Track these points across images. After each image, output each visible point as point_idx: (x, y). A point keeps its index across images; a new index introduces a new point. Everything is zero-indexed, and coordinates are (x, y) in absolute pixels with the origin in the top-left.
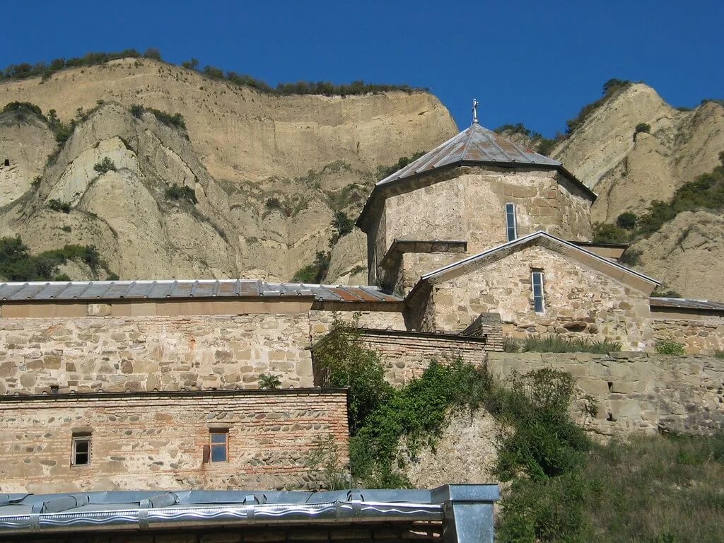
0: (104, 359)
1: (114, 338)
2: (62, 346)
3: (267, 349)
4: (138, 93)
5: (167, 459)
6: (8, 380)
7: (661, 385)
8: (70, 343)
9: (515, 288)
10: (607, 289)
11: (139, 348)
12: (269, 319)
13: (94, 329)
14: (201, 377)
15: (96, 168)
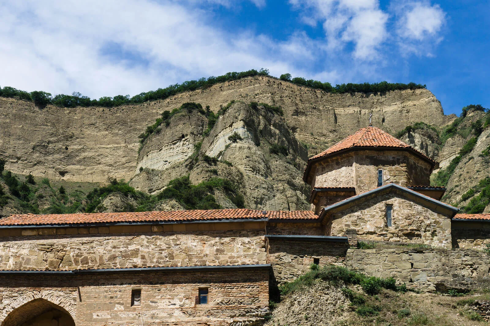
0: (159, 253)
2: (139, 247)
3: (243, 247)
4: (256, 95)
5: (178, 303)
6: (113, 263)
8: (143, 245)
9: (377, 214)
10: (428, 214)
11: (177, 247)
13: (155, 239)
14: (208, 261)
15: (230, 138)
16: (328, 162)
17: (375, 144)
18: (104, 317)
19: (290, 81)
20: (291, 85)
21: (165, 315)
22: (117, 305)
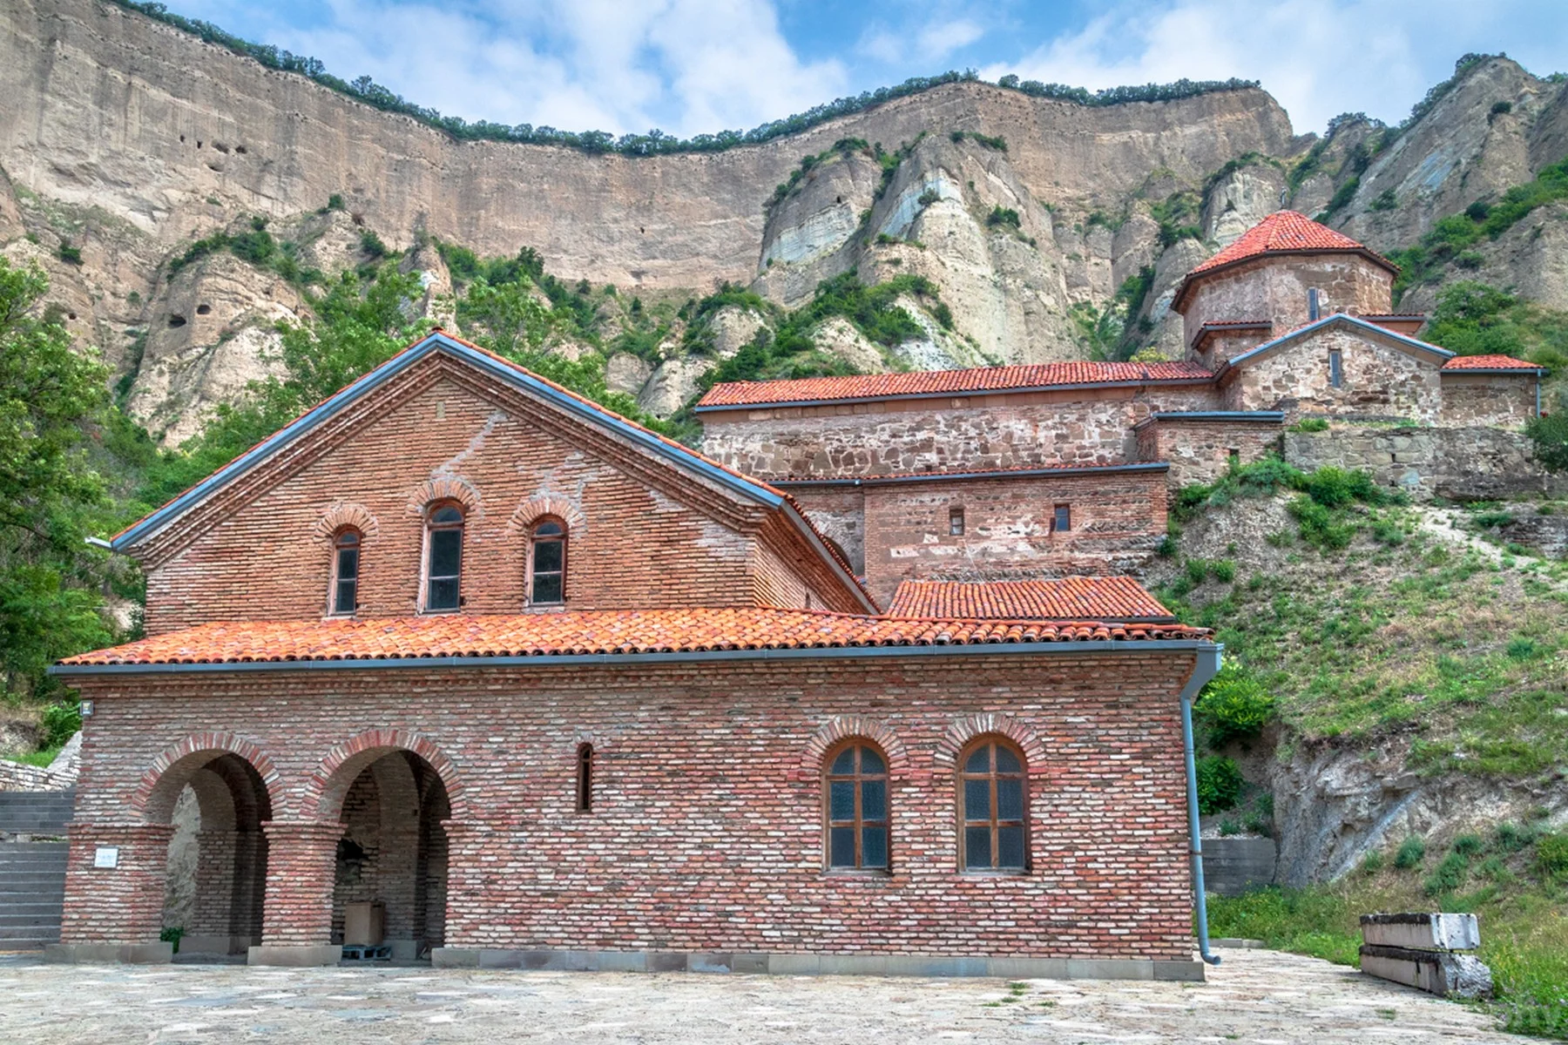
0: (966, 443)
1: (973, 426)
2: (932, 434)
3: (1098, 430)
4: (959, 119)
5: (1022, 529)
6: (893, 462)
7: (1440, 454)
8: (939, 432)
9: (1315, 368)
10: (1400, 365)
11: (993, 434)
12: (1099, 405)
13: (957, 420)
15: (921, 201)
16: (1220, 278)
17: (1302, 244)
18: (908, 555)
19: (1014, 89)
20: (1019, 95)
21: (1004, 549)
22: (927, 536)
